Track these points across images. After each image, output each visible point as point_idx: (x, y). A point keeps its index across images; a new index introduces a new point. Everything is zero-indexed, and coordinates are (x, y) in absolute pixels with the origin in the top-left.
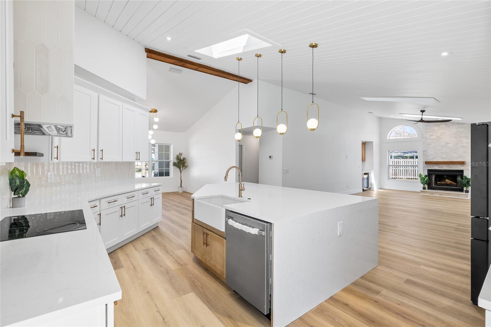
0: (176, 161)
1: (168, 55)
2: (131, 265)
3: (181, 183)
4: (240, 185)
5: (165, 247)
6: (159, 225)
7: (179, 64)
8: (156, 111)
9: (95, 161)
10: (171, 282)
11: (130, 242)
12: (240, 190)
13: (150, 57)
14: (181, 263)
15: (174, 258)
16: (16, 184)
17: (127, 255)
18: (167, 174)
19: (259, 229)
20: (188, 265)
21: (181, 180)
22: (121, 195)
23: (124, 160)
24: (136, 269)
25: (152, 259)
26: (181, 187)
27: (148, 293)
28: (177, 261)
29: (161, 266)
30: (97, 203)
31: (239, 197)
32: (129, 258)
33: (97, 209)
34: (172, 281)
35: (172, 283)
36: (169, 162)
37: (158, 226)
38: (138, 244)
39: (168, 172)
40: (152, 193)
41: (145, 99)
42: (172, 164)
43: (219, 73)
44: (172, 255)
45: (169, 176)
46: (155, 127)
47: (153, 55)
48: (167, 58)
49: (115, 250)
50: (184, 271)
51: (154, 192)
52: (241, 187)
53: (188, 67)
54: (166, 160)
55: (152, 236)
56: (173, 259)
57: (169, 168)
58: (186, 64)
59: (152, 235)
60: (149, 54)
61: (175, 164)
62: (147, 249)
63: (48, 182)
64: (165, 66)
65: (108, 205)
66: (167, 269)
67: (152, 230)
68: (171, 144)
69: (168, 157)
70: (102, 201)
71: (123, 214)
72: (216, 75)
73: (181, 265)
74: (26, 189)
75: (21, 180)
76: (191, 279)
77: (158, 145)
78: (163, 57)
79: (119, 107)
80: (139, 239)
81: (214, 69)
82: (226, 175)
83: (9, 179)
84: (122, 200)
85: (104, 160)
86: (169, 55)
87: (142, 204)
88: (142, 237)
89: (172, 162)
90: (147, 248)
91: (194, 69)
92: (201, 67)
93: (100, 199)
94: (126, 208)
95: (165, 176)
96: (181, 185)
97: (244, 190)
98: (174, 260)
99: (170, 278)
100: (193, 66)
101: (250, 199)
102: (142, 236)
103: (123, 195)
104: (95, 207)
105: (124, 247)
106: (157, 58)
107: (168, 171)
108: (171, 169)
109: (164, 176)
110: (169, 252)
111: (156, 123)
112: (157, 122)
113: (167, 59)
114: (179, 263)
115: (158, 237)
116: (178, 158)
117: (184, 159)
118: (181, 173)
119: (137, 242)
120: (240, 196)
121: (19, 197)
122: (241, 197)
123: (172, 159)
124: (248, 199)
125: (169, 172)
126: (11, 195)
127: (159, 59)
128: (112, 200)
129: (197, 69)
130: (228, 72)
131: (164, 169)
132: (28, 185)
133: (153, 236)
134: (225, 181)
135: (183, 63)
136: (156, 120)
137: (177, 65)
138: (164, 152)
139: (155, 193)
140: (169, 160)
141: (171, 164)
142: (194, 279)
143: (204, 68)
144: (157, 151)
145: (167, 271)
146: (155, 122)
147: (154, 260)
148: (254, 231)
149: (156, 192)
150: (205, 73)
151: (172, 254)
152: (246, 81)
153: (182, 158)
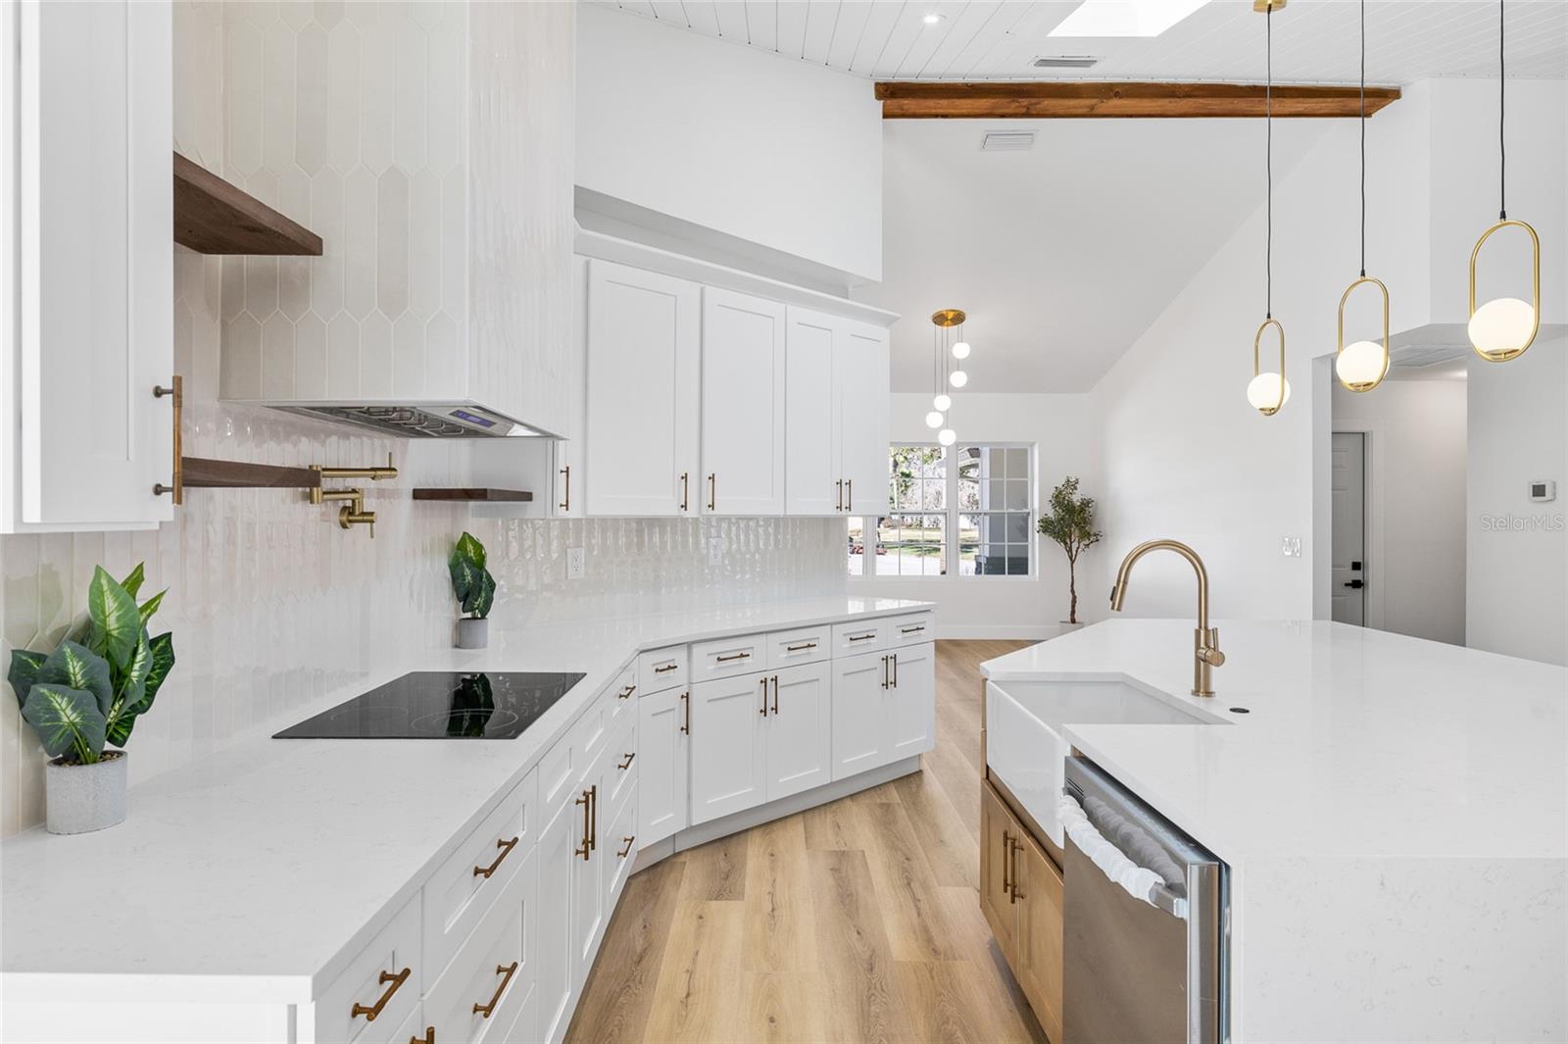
0: (1051, 514)
1: (963, 84)
2: (768, 897)
3: (1073, 607)
4: (1198, 633)
5: (908, 859)
6: (925, 766)
7: (1013, 107)
8: (959, 318)
9: (692, 512)
10: (866, 1009)
11: (804, 812)
12: (1198, 659)
13: (899, 111)
14: (940, 942)
15: (919, 914)
16: (464, 580)
17: (772, 855)
18: (1019, 566)
19: (1161, 880)
20: (962, 958)
21: (1073, 591)
22: (764, 637)
23: (792, 511)
24: (774, 917)
25: (842, 897)
26: (1073, 621)
27: (772, 1020)
28: (926, 930)
29: (859, 933)
30: (679, 657)
31: (1196, 693)
32: (773, 869)
33: (678, 677)
34: (869, 1005)
35: (869, 1016)
36: (1025, 518)
37: (921, 771)
38: (823, 826)
39: (1022, 558)
40: (888, 638)
41: (880, 280)
42: (1037, 524)
43: (1201, 100)
44: (916, 900)
45: (1026, 573)
46: (958, 379)
47: (909, 104)
48: (959, 98)
49: (747, 830)
50: (932, 978)
51: (900, 636)
52: (1206, 644)
53: (1052, 111)
54: (1012, 510)
55: (882, 805)
56: (916, 915)
57: (1027, 541)
58: (1039, 103)
59: (885, 801)
60: (894, 103)
61: (1047, 527)
62: (844, 852)
63: (569, 577)
64: (964, 134)
65: (719, 668)
66: (874, 951)
67: (893, 781)
68: (1032, 445)
69: (1022, 496)
70: (697, 649)
71: (771, 704)
72: (1191, 111)
73: (935, 951)
74: (486, 596)
75: (476, 569)
76: (948, 1022)
77: (991, 450)
78: (943, 98)
79: (771, 320)
80: (835, 807)
81: (1174, 86)
82: (1119, 581)
83: (450, 567)
84: (768, 656)
85: (719, 511)
86: (967, 84)
87: (845, 675)
88: (848, 802)
89: (1037, 518)
90: (845, 849)
91: (1080, 111)
92: (1110, 98)
93: (689, 645)
94: (781, 687)
95: (1009, 573)
96: (1073, 612)
97: (1220, 660)
98: (916, 921)
99: (869, 989)
100: (1072, 102)
101: (1247, 711)
102: (849, 799)
103: (770, 636)
104: (670, 668)
105: (775, 827)
106: (922, 111)
107: (1023, 556)
108: (1033, 545)
109: (1004, 573)
110: (912, 884)
111: (959, 365)
112: (965, 361)
113: (963, 101)
114: (929, 940)
115: (902, 813)
116: (1060, 500)
117: (1086, 503)
118: (1073, 562)
119: (823, 816)
120: (1203, 688)
121: (474, 618)
122: (1208, 694)
123: (1039, 505)
124: (1233, 710)
125: (1027, 559)
126: (456, 611)
127: (933, 111)
128: (732, 648)
129: (1092, 108)
130: (1251, 83)
131: (1006, 543)
132: (492, 586)
133: (887, 807)
134: (1113, 608)
135: (1025, 102)
136: (961, 351)
137: (1002, 116)
138: (1005, 479)
139: (905, 638)
140: (1025, 510)
141: (1034, 524)
142: (955, 1027)
143: (1121, 98)
144: (988, 476)
145: (871, 957)
146: (958, 360)
147: (847, 900)
148: (1139, 883)
149: (906, 634)
150: (1131, 116)
151: (920, 894)
152: (1356, 104)
153: (1076, 498)
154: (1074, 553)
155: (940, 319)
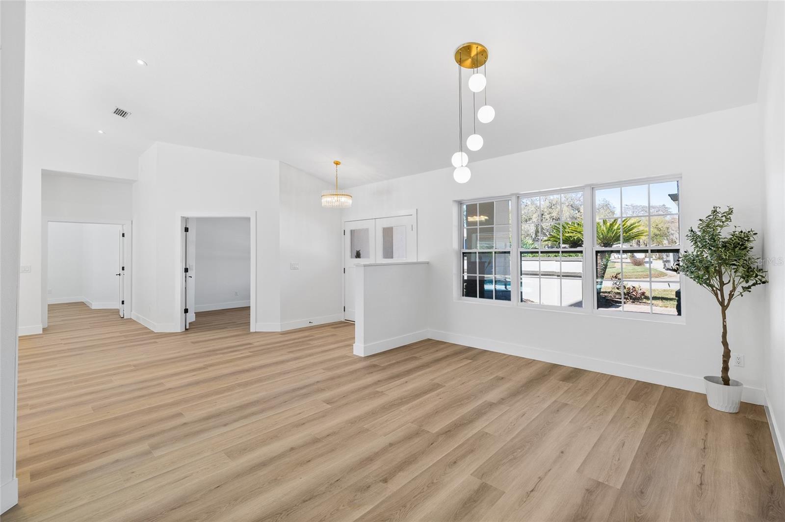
21: (725, 343)
118: (724, 308)
154: (727, 297)
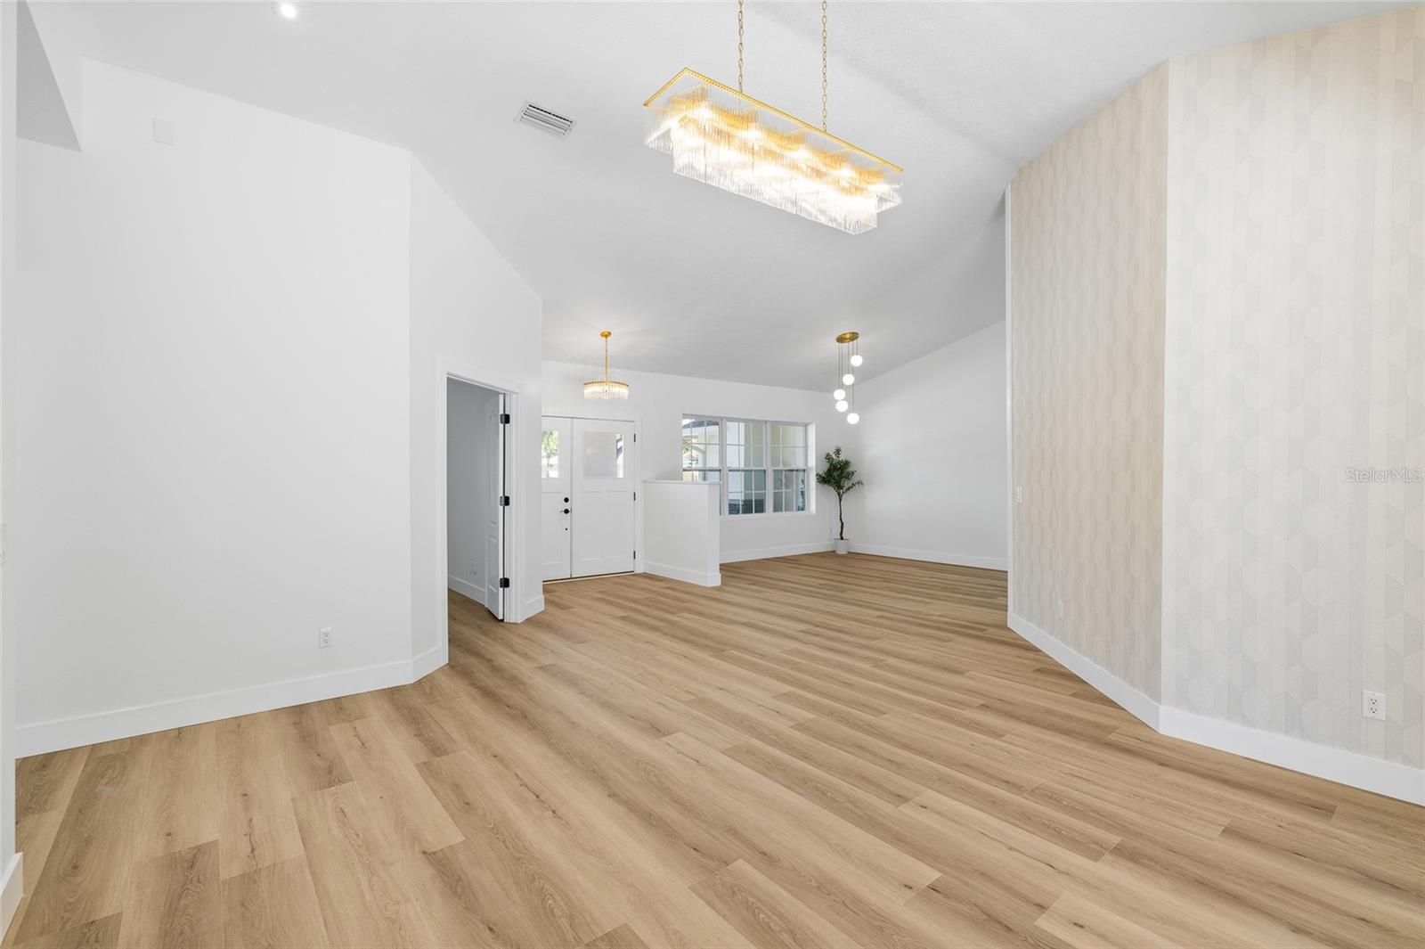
0: (824, 470)
26: (842, 538)
46: (850, 380)
89: (813, 472)
111: (852, 370)
112: (857, 368)
116: (830, 460)
136: (857, 361)
146: (853, 367)
153: (842, 457)
154: (841, 493)
155: (841, 340)
